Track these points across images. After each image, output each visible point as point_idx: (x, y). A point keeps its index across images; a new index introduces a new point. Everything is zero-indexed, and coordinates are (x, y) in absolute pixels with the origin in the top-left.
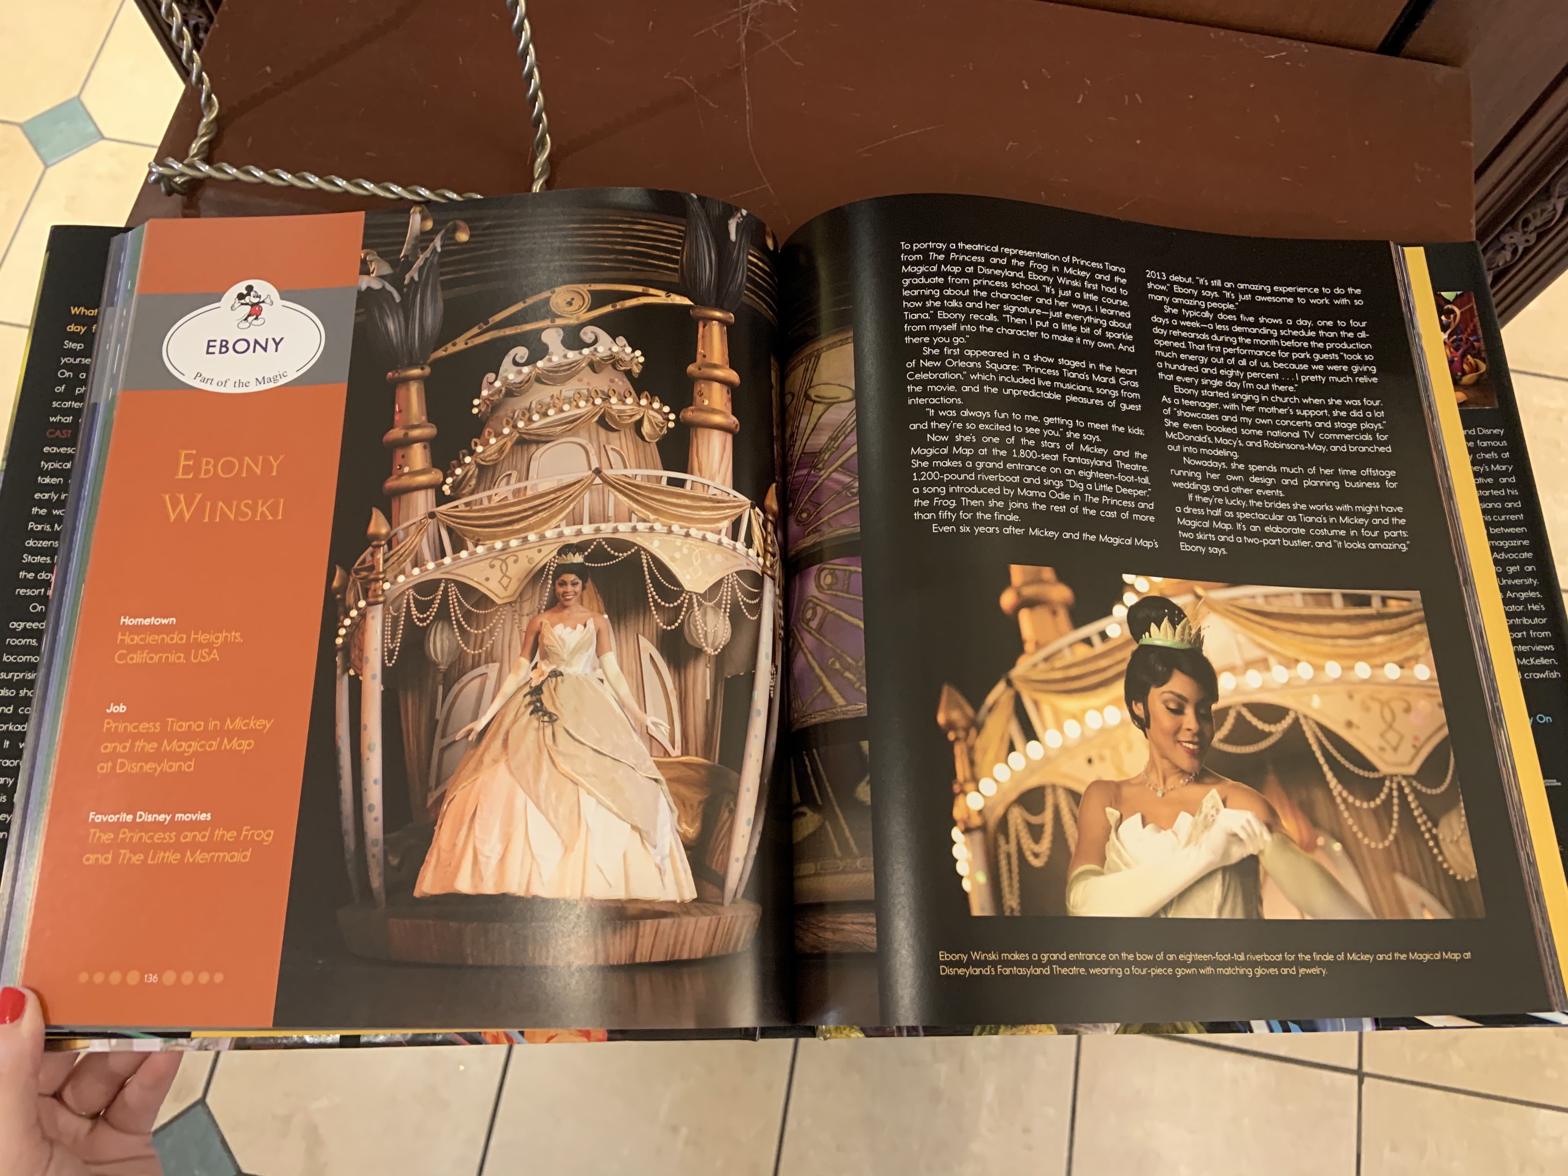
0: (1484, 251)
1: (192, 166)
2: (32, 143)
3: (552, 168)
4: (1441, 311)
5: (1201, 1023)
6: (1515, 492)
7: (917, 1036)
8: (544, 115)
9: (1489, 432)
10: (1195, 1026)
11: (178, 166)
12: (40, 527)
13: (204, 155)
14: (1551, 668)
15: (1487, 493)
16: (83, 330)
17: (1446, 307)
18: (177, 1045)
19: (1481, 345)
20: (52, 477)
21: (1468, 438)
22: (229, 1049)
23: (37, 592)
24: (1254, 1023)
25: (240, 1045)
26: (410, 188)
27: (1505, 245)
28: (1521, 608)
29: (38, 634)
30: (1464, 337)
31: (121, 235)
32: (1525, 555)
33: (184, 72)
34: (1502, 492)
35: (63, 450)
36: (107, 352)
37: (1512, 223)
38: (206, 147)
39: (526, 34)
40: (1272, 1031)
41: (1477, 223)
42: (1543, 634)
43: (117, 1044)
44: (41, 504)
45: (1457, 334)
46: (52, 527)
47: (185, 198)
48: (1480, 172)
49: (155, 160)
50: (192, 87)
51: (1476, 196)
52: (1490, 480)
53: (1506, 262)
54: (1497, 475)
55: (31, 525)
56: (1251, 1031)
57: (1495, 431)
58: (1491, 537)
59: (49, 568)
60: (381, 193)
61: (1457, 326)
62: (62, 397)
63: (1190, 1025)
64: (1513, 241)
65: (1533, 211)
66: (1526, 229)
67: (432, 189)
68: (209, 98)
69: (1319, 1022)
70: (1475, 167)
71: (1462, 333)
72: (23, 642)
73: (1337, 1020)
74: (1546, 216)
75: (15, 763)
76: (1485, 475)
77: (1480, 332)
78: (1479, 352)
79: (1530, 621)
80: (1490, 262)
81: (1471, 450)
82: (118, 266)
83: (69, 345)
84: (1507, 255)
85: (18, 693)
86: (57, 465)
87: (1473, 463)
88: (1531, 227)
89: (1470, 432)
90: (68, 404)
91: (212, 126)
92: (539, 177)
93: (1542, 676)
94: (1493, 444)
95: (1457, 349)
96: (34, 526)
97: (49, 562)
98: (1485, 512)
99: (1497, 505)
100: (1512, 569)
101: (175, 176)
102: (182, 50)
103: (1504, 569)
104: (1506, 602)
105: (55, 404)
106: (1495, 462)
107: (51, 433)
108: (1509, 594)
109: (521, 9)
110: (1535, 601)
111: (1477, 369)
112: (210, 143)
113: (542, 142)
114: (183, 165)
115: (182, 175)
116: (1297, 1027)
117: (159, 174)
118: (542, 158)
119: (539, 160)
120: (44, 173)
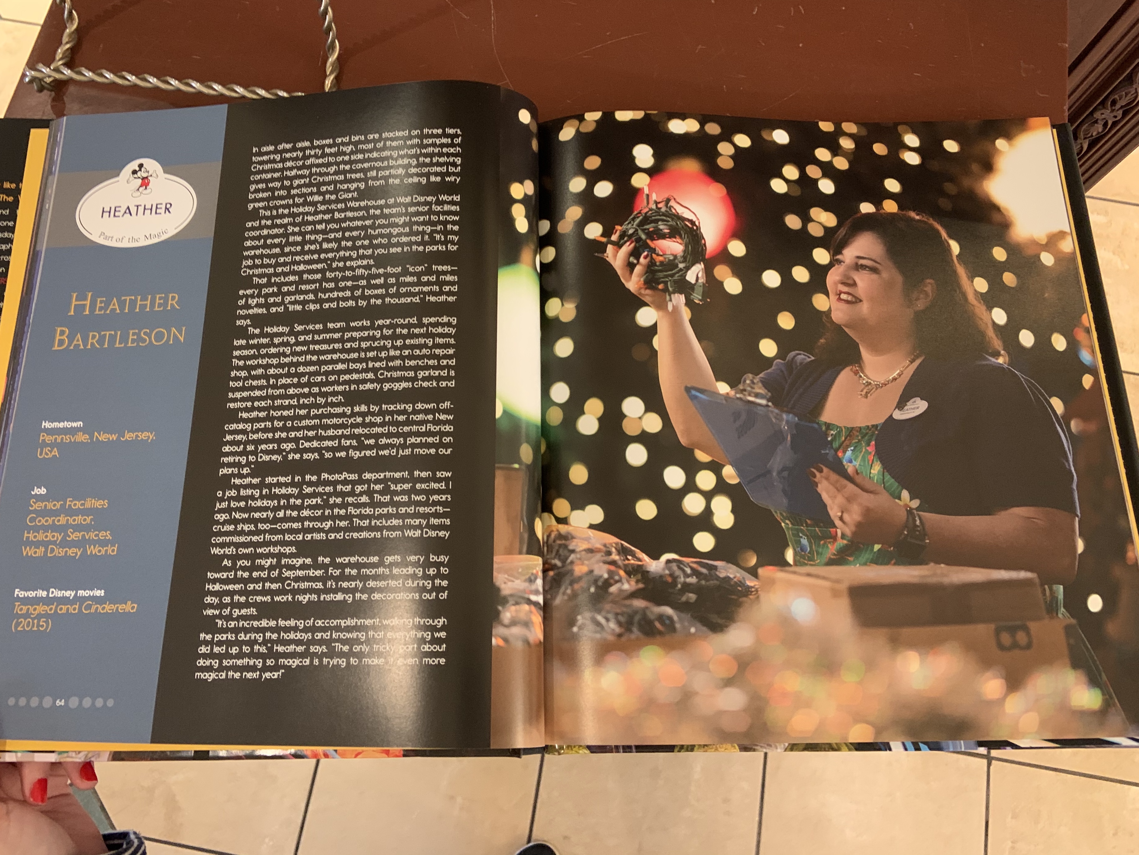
1: (57, 70)
3: (340, 67)
5: (851, 744)
7: (630, 752)
8: (333, 25)
10: (846, 745)
11: (45, 70)
13: (67, 60)
22: (108, 760)
24: (892, 744)
27: (1097, 120)
37: (1103, 103)
38: (69, 52)
40: (906, 749)
47: (53, 93)
48: (1072, 68)
49: (27, 65)
51: (1069, 87)
53: (1099, 133)
56: (890, 750)
60: (206, 90)
64: (1103, 116)
65: (1120, 94)
66: (1114, 108)
68: (70, 13)
69: (943, 743)
70: (1069, 64)
73: (958, 742)
74: (1130, 97)
80: (1087, 131)
84: (1099, 127)
88: (1118, 106)
91: (73, 36)
92: (330, 74)
101: (45, 78)
112: (72, 49)
113: (332, 46)
114: (50, 69)
115: (49, 76)
116: (926, 747)
117: (32, 76)
118: (332, 59)
119: (330, 60)
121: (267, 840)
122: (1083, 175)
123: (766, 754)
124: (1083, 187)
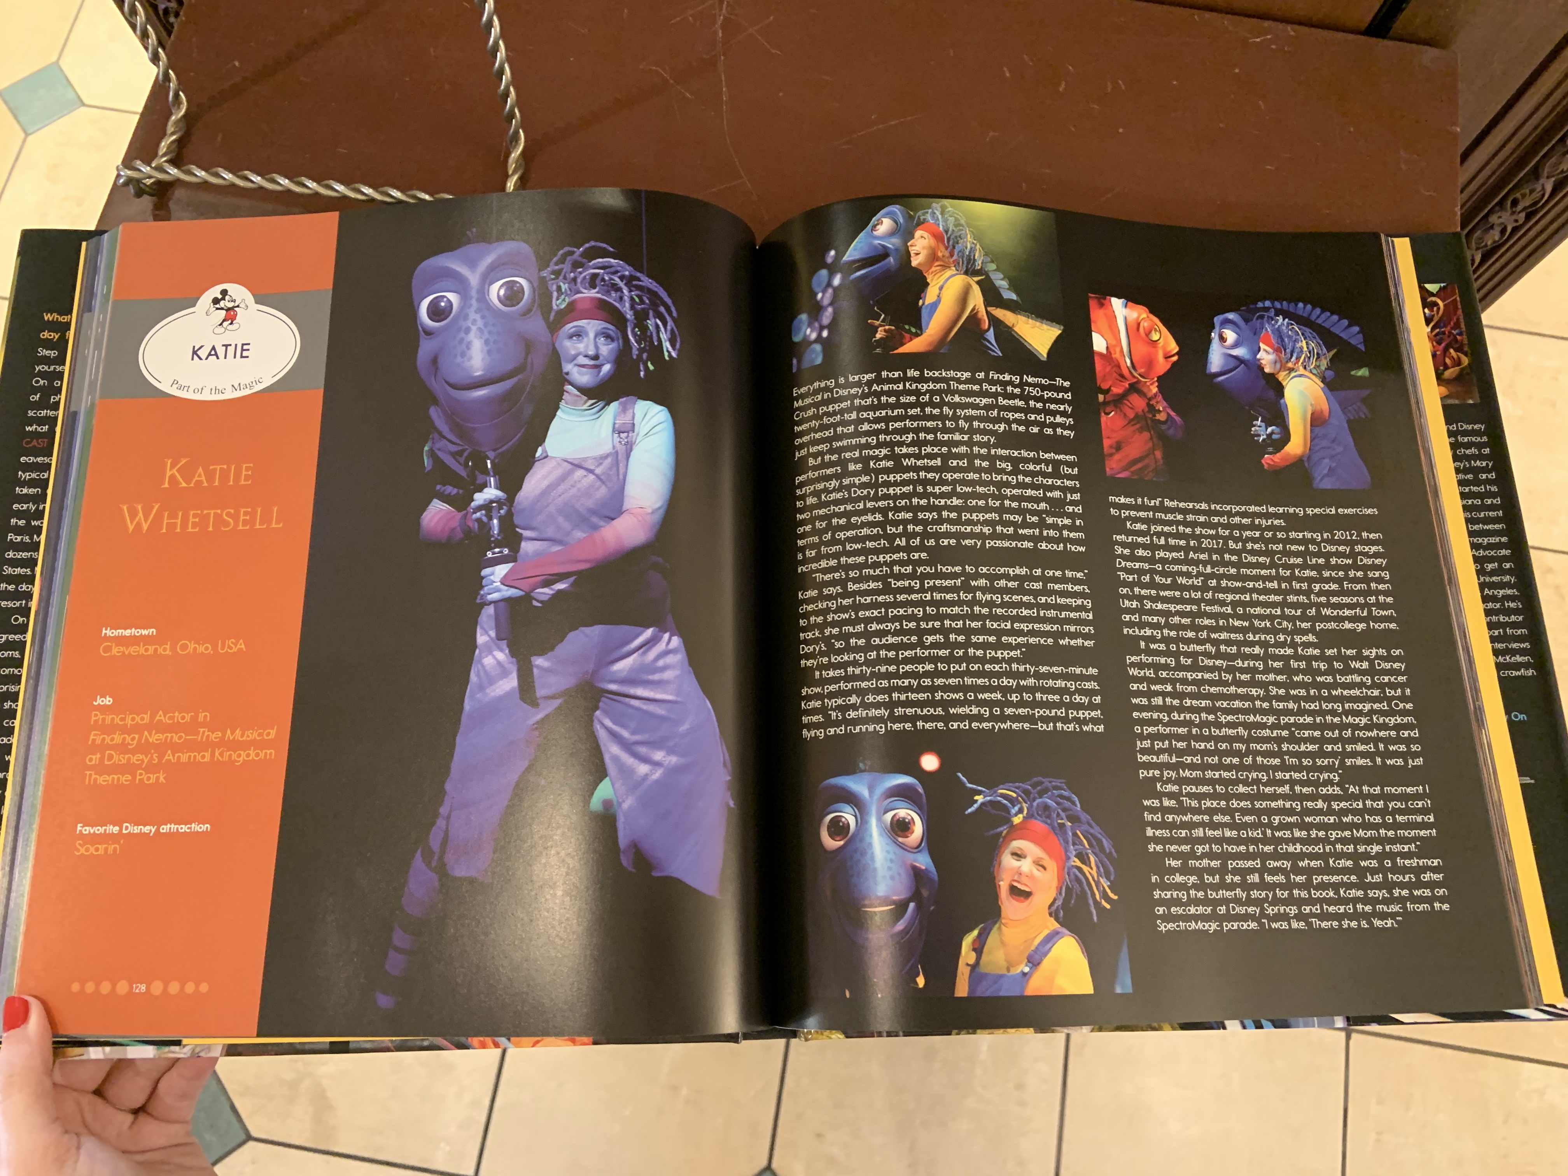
0: (1468, 235)
1: (160, 169)
2: (11, 110)
3: (526, 164)
5: (1176, 1021)
6: (1494, 489)
7: (897, 1036)
8: (516, 110)
9: (1470, 427)
10: (1169, 1023)
11: (146, 169)
12: (19, 539)
13: (173, 156)
14: (1527, 666)
15: (1468, 489)
16: (57, 337)
20: (29, 487)
21: (1451, 434)
23: (18, 604)
24: (1228, 1023)
25: (232, 1051)
26: (381, 189)
27: (1493, 224)
28: (1498, 605)
29: (20, 647)
30: (1447, 330)
31: (92, 238)
32: (1504, 552)
33: (154, 56)
34: (1482, 489)
35: (39, 459)
37: (1501, 203)
38: (175, 145)
39: (495, 30)
40: (1244, 1027)
41: (1462, 207)
42: (1519, 632)
43: (111, 1051)
44: (19, 515)
45: (1440, 328)
46: (31, 538)
47: (154, 198)
48: (1465, 157)
49: (123, 163)
51: (1462, 179)
52: (1470, 476)
53: (1495, 242)
54: (1476, 471)
55: (11, 536)
56: (1224, 1028)
57: (1476, 427)
58: (1471, 534)
59: (30, 580)
60: (352, 195)
61: (1441, 319)
62: (38, 406)
63: (1165, 1022)
64: (1501, 220)
65: (1523, 191)
66: (1514, 209)
67: (403, 191)
68: (177, 96)
69: (1292, 1020)
70: (1461, 149)
71: (1445, 326)
72: (6, 654)
73: (1310, 1019)
74: (1536, 196)
76: (1465, 471)
77: (1463, 326)
79: (1507, 619)
81: (1452, 446)
83: (44, 352)
84: (1495, 234)
86: (33, 475)
87: (1456, 459)
88: (1520, 207)
89: (1451, 428)
90: (44, 413)
91: (181, 124)
92: (513, 174)
93: (1518, 673)
94: (1474, 439)
95: (1439, 343)
96: (14, 537)
97: (29, 573)
98: (1465, 508)
99: (1477, 502)
100: (1490, 567)
101: (143, 179)
103: (1483, 567)
104: (1485, 599)
105: (31, 413)
106: (1475, 457)
107: (28, 443)
108: (1486, 591)
109: (490, 5)
110: (1512, 598)
111: (1458, 363)
112: (179, 141)
113: (515, 138)
114: (151, 167)
115: (150, 177)
116: (1269, 1024)
117: (127, 176)
118: (516, 154)
119: (513, 155)
120: (24, 141)
121: (442, 1145)
122: (1479, 290)
123: (1068, 1036)
124: (1480, 307)
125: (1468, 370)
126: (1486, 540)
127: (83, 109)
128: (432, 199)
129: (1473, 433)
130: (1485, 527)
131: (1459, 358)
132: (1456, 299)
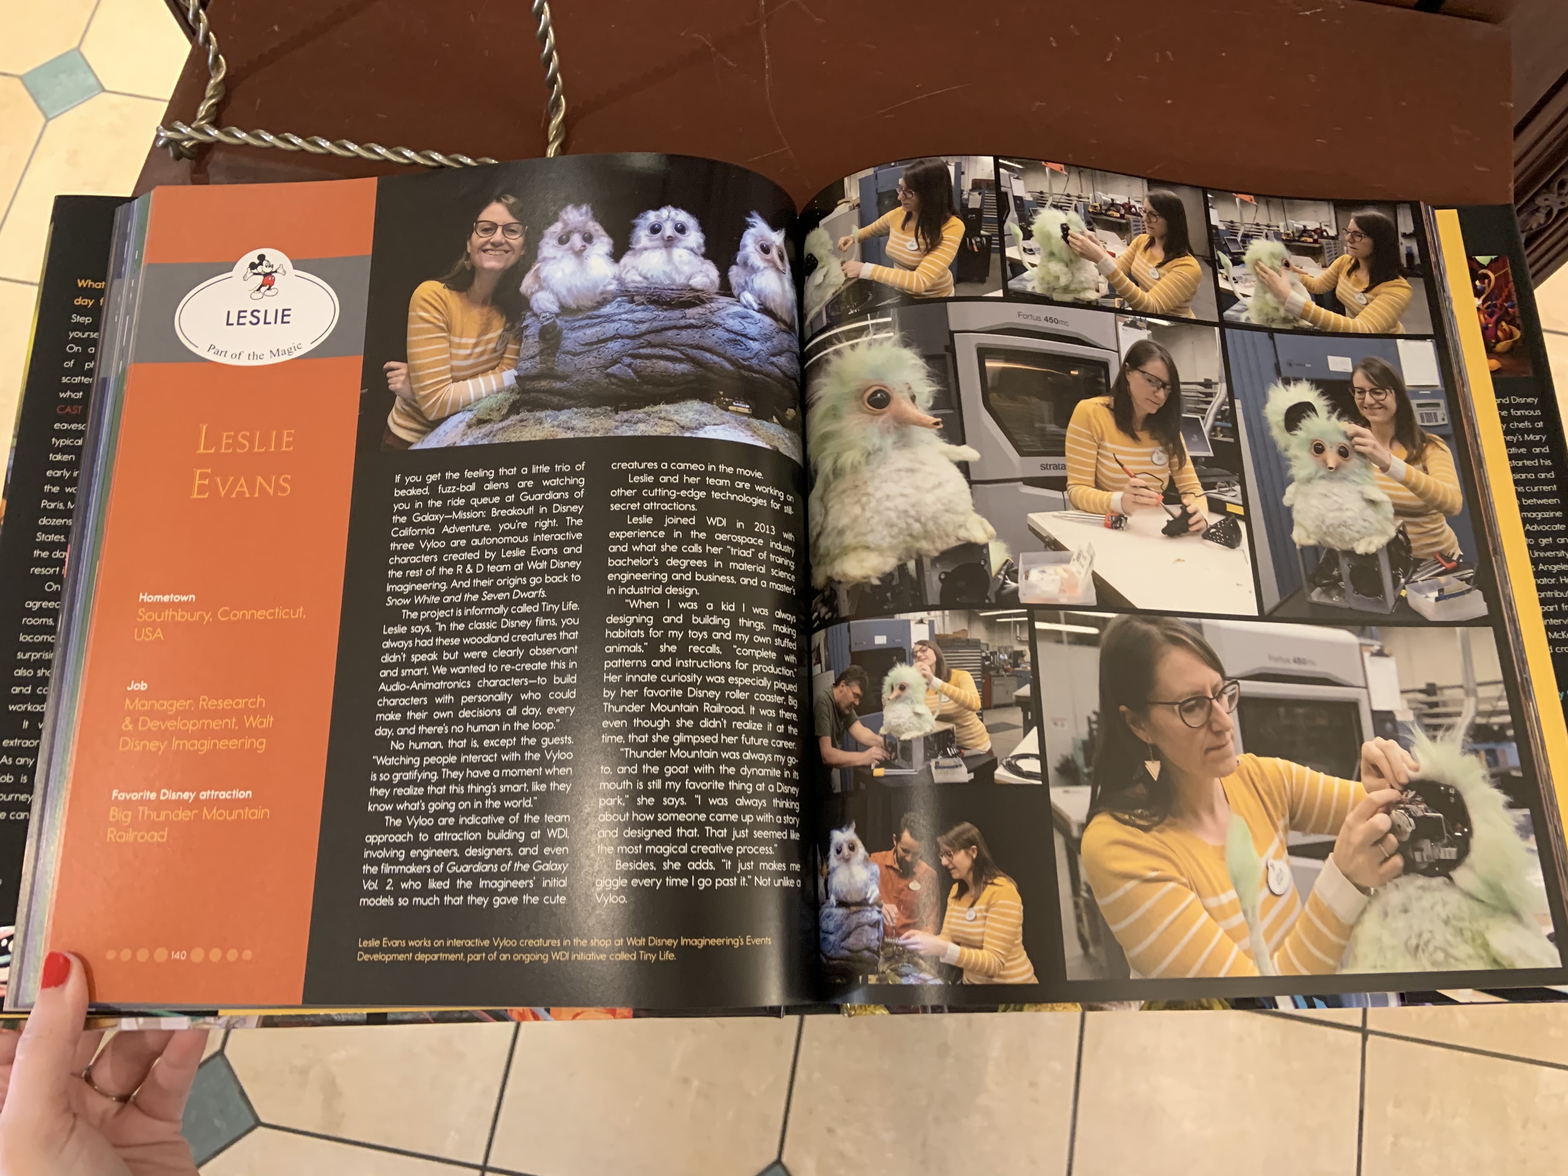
0: (1519, 211)
1: (200, 130)
2: (32, 95)
3: (567, 130)
4: (1474, 276)
5: (1226, 1000)
6: (1548, 463)
7: (941, 1012)
8: (558, 76)
9: (1523, 400)
10: (1220, 1002)
11: (186, 130)
12: (53, 505)
13: (213, 118)
15: (1520, 463)
16: (91, 303)
17: (1481, 271)
18: (205, 1023)
19: (1515, 311)
20: (63, 454)
21: (1501, 407)
22: (256, 1027)
23: (52, 571)
24: (1278, 999)
25: (268, 1022)
26: (423, 153)
27: (1539, 207)
28: (1553, 581)
29: (53, 614)
30: (1499, 302)
31: (125, 206)
32: (1558, 527)
33: (190, 31)
34: (1535, 463)
35: (74, 426)
36: (115, 325)
37: (1547, 186)
38: (214, 109)
40: (1297, 1006)
41: (1516, 180)
43: (145, 1023)
44: (53, 481)
45: (1492, 300)
46: (65, 505)
47: (193, 162)
48: (1518, 130)
49: (162, 124)
50: (199, 48)
51: (1515, 153)
52: (1523, 450)
53: (1540, 225)
54: (1530, 445)
55: (44, 503)
56: (1276, 1007)
57: (1529, 400)
58: (1523, 508)
59: (63, 547)
60: (394, 158)
61: (1492, 292)
62: (71, 372)
63: (1215, 1002)
64: (1547, 203)
66: (1561, 192)
67: (445, 154)
68: (216, 58)
69: (1344, 997)
70: (1516, 122)
71: (1497, 299)
72: (40, 621)
73: (1362, 994)
75: (35, 743)
76: (1519, 445)
77: (1514, 298)
78: (1514, 318)
79: (1562, 594)
80: (1525, 223)
81: (1503, 420)
82: (125, 237)
83: (76, 318)
84: (1541, 217)
85: (36, 673)
86: (68, 442)
87: (1506, 433)
89: (1503, 401)
90: (77, 380)
91: (220, 88)
92: (553, 141)
94: (1527, 413)
95: (1491, 316)
96: (47, 504)
97: (63, 540)
98: (1517, 482)
99: (1530, 476)
100: (1544, 542)
101: (183, 140)
102: (188, 9)
103: (1536, 541)
104: (1538, 574)
105: (65, 380)
106: (1528, 431)
107: (62, 409)
108: (1541, 567)
111: (1510, 335)
112: (218, 105)
113: (557, 104)
114: (191, 128)
115: (190, 139)
116: (1322, 1003)
117: (167, 138)
118: (557, 120)
119: (554, 122)
120: (45, 126)
122: (1531, 266)
124: (1532, 282)
125: (1520, 344)
126: (1540, 515)
127: (103, 94)
128: (474, 164)
129: (1526, 406)
130: (1539, 502)
131: (1511, 331)
132: (1506, 272)
